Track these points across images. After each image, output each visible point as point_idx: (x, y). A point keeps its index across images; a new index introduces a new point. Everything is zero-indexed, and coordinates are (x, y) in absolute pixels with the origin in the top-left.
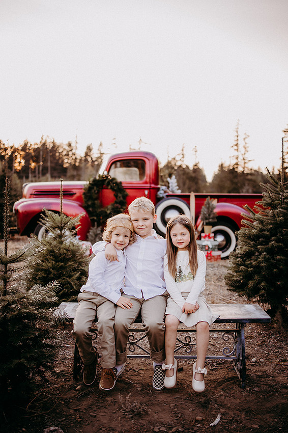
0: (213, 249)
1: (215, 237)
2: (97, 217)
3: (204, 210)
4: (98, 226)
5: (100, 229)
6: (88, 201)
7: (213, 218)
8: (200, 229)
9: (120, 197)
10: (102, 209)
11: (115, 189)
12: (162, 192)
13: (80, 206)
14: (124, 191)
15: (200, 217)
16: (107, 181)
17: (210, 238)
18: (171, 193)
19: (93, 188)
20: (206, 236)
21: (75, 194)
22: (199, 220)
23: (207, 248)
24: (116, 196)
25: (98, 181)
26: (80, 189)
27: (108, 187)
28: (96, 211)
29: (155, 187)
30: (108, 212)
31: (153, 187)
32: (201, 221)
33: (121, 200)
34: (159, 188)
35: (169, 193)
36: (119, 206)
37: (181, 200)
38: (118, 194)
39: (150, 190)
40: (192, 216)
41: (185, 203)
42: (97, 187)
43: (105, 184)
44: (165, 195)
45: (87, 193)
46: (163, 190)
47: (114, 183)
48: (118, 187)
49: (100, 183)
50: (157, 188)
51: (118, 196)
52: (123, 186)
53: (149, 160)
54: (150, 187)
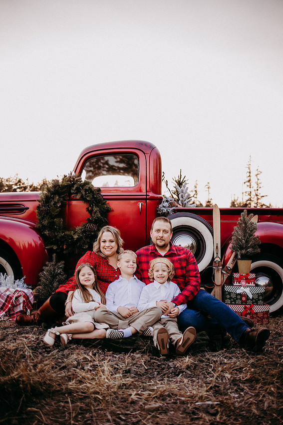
0: (255, 301)
1: (256, 279)
2: (58, 246)
3: (237, 232)
4: (58, 261)
5: (61, 264)
6: (43, 218)
7: (253, 247)
8: (230, 265)
9: (96, 212)
10: (67, 233)
11: (88, 199)
13: (33, 228)
14: (104, 204)
15: (230, 245)
16: (75, 186)
17: (248, 281)
18: (180, 207)
19: (53, 198)
20: (241, 278)
21: (28, 208)
22: (229, 251)
23: (244, 299)
24: (90, 212)
25: (63, 187)
26: (35, 201)
27: (78, 197)
28: (56, 236)
29: (154, 197)
30: (76, 237)
31: (151, 197)
32: (232, 252)
33: (98, 217)
34: (161, 198)
35: (177, 206)
36: (93, 227)
37: (197, 218)
38: (92, 208)
39: (146, 202)
40: (217, 244)
41: (204, 222)
42: (60, 197)
43: (72, 191)
44: (171, 209)
45: (42, 206)
46: (167, 201)
47: (86, 190)
48: (93, 196)
49: (64, 190)
50: (157, 197)
51: (93, 210)
52: (101, 195)
53: (144, 153)
54: (146, 197)
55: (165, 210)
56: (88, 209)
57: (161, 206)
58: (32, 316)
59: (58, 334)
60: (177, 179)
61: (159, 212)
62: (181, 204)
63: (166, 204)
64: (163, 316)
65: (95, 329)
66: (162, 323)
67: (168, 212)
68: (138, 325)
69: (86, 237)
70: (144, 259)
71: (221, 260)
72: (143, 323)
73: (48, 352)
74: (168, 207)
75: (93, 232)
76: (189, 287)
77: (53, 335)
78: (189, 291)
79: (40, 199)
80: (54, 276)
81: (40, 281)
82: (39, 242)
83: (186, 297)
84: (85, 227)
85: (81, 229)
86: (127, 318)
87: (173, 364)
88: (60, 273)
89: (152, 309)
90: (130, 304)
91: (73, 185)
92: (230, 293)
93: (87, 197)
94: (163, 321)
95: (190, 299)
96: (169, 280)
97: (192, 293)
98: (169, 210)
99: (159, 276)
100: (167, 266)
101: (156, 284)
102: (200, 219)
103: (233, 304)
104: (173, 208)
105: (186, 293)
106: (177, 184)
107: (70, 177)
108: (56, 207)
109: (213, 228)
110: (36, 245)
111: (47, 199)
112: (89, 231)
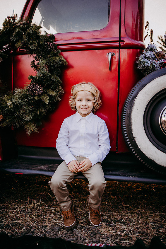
14: (56, 55)
16: (16, 31)
24: (36, 67)
31: (127, 43)
33: (43, 74)
34: (142, 47)
39: (120, 51)
44: (158, 62)
46: (152, 50)
48: (38, 43)
50: (137, 45)
52: (55, 44)
54: (120, 44)
55: (148, 63)
56: (33, 63)
57: (142, 56)
61: (140, 67)
63: (149, 54)
67: (153, 66)
74: (154, 59)
75: (35, 96)
85: (21, 93)
93: (31, 44)
98: (154, 64)
104: (160, 61)
112: (31, 95)
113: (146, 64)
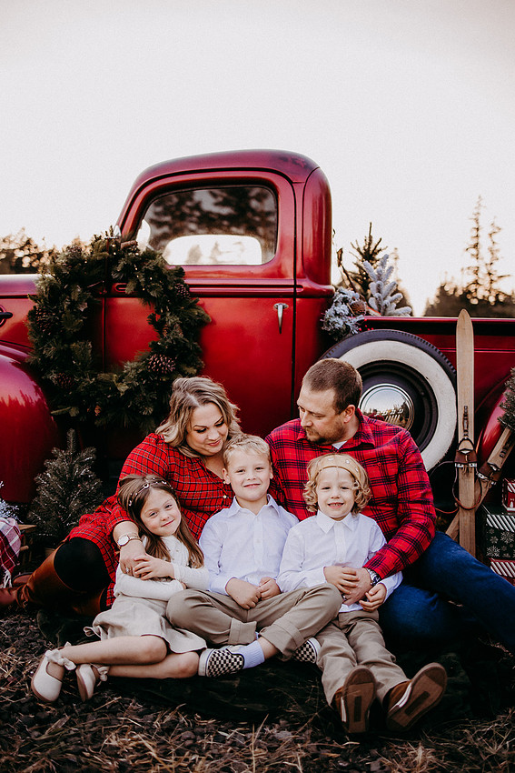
2: (82, 409)
4: (78, 449)
5: (88, 455)
6: (43, 342)
8: (496, 459)
9: (172, 327)
10: (102, 376)
11: (153, 294)
12: (343, 308)
13: (21, 364)
14: (193, 306)
15: (499, 412)
16: (122, 263)
18: (375, 315)
19: (68, 292)
21: (10, 315)
22: (493, 425)
24: (159, 325)
25: (93, 263)
26: (24, 297)
27: (128, 290)
28: (77, 384)
29: (313, 290)
30: (123, 388)
31: (306, 289)
32: (501, 429)
33: (176, 340)
34: (330, 294)
35: (368, 314)
36: (167, 363)
37: (418, 342)
38: (164, 315)
39: (295, 301)
40: (466, 408)
41: (436, 353)
42: (84, 289)
43: (115, 276)
44: (355, 320)
45: (42, 311)
46: (345, 301)
47: (147, 273)
48: (165, 287)
49: (96, 271)
50: (321, 291)
51: (164, 322)
52: (185, 285)
53: (291, 182)
54: (295, 290)
55: (340, 323)
56: (152, 318)
57: (330, 312)
58: (14, 593)
59: (71, 666)
60: (362, 245)
61: (327, 329)
62: (375, 307)
64: (344, 608)
65: (169, 652)
66: (341, 625)
67: (348, 328)
68: (280, 635)
69: (149, 388)
70: (290, 454)
71: (474, 446)
72: (293, 631)
73: (43, 724)
74: (349, 315)
75: (164, 375)
76: (411, 531)
77: (58, 671)
78: (409, 540)
79: (36, 293)
80: (70, 484)
81: (38, 495)
82: (35, 398)
83: (403, 555)
84: (147, 364)
85: (137, 369)
86: (251, 608)
87: (381, 764)
88: (85, 477)
89: (316, 592)
90: (259, 573)
91: (115, 260)
92: (498, 532)
93: (151, 289)
94: (345, 620)
95: (411, 560)
96: (355, 509)
97: (416, 544)
98: (349, 324)
99: (331, 501)
100: (353, 476)
101: (321, 521)
102: (424, 346)
103: (507, 559)
104: (358, 318)
105: (402, 545)
106: (360, 257)
107: (110, 240)
108: (75, 313)
109: (455, 368)
110: (27, 402)
111: (53, 296)
112: (154, 373)
113: (337, 326)
